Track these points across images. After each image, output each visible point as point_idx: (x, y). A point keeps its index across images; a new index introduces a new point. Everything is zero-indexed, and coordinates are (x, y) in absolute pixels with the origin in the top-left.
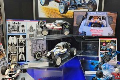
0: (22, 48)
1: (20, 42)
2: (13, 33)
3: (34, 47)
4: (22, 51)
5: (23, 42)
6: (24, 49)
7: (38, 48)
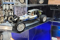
0: (11, 12)
1: (10, 9)
2: (6, 2)
3: (19, 12)
4: (11, 14)
5: (12, 8)
6: (13, 13)
7: (22, 13)
